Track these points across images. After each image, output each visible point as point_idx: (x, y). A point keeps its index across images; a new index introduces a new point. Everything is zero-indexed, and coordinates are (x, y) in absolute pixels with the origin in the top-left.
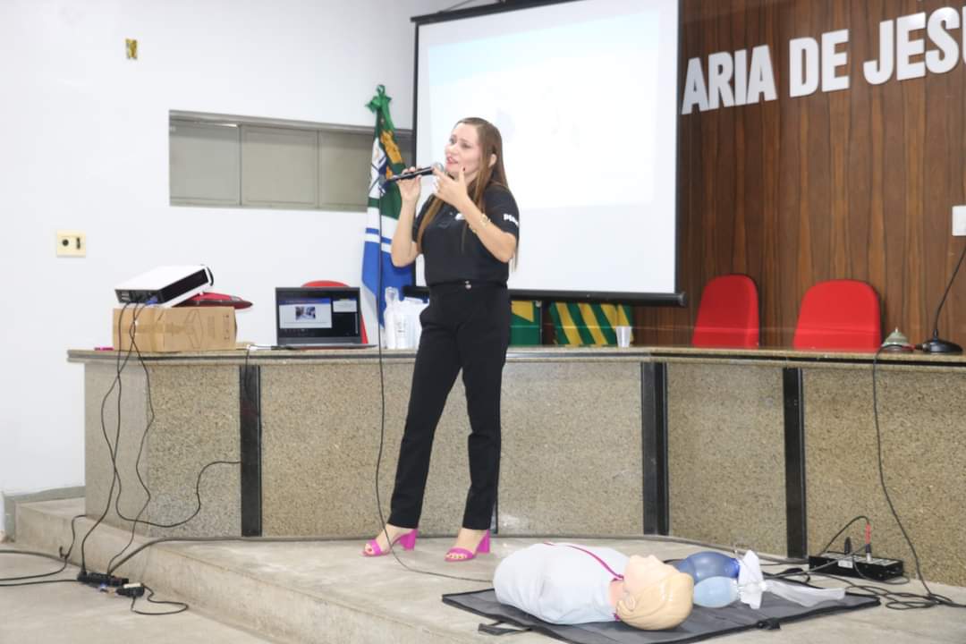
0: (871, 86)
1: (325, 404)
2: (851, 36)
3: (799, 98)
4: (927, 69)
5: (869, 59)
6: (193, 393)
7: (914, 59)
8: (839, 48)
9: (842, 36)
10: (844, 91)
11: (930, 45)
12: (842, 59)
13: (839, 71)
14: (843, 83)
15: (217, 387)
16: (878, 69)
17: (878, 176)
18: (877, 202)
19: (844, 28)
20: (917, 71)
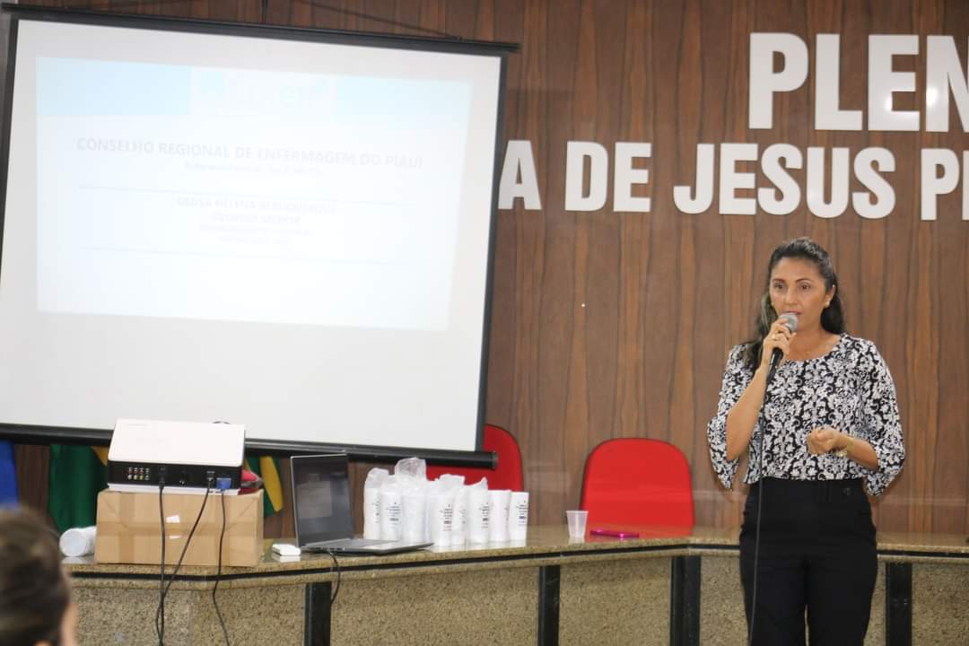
0: (680, 214)
1: (394, 633)
2: (654, 150)
3: (576, 213)
4: (758, 206)
5: (681, 183)
6: (249, 629)
7: (740, 193)
8: (638, 163)
9: (644, 150)
10: (643, 214)
11: (763, 181)
12: (642, 176)
13: (637, 190)
14: (643, 205)
15: (278, 617)
16: (693, 196)
17: (687, 320)
18: (685, 351)
19: (646, 140)
20: (746, 207)
